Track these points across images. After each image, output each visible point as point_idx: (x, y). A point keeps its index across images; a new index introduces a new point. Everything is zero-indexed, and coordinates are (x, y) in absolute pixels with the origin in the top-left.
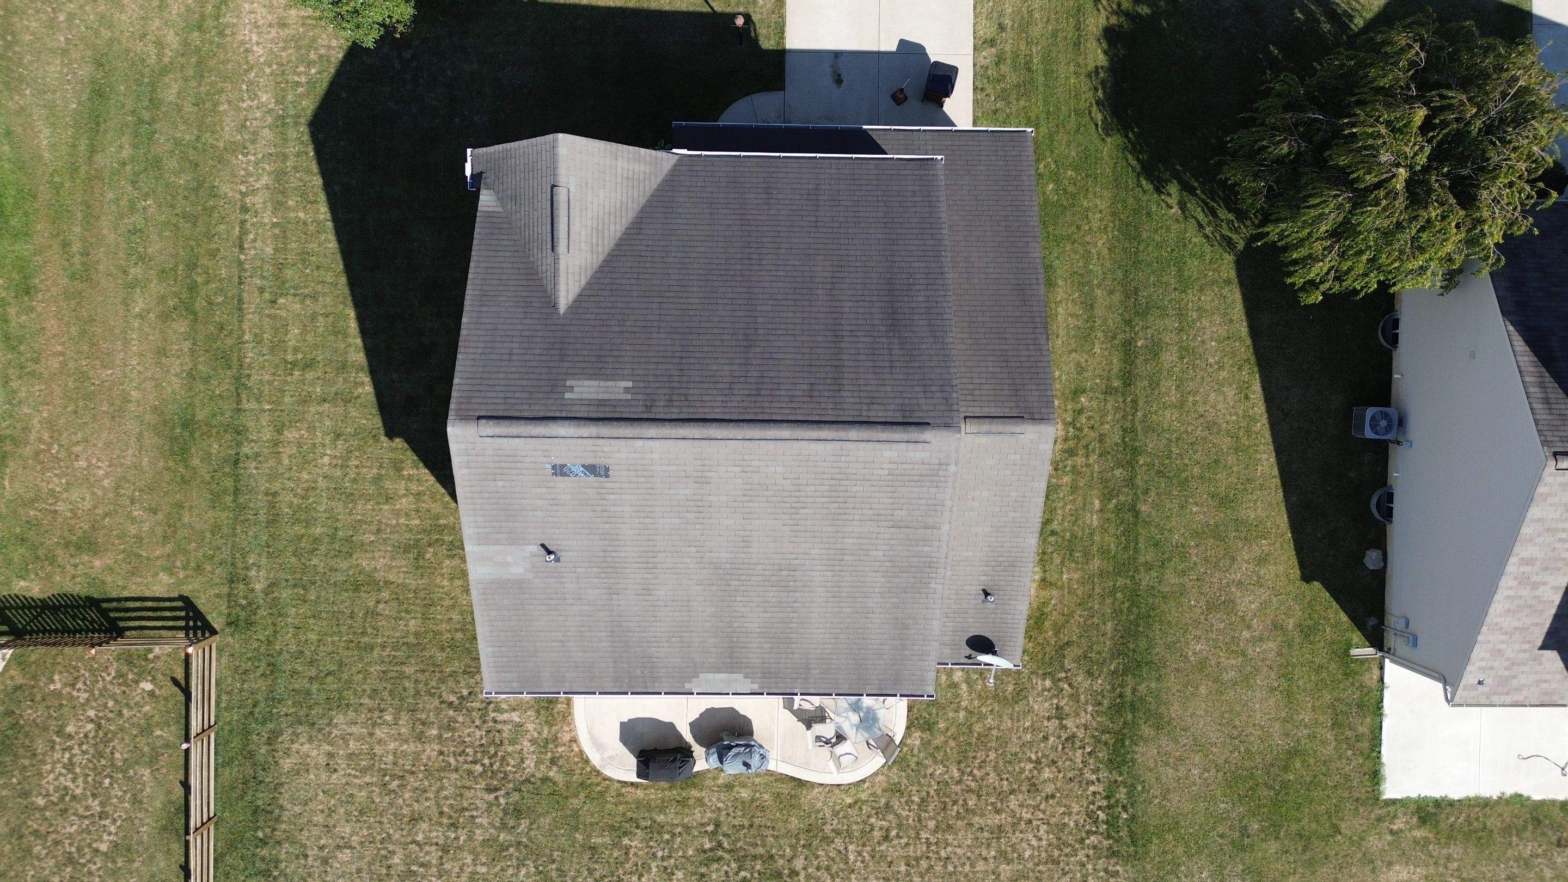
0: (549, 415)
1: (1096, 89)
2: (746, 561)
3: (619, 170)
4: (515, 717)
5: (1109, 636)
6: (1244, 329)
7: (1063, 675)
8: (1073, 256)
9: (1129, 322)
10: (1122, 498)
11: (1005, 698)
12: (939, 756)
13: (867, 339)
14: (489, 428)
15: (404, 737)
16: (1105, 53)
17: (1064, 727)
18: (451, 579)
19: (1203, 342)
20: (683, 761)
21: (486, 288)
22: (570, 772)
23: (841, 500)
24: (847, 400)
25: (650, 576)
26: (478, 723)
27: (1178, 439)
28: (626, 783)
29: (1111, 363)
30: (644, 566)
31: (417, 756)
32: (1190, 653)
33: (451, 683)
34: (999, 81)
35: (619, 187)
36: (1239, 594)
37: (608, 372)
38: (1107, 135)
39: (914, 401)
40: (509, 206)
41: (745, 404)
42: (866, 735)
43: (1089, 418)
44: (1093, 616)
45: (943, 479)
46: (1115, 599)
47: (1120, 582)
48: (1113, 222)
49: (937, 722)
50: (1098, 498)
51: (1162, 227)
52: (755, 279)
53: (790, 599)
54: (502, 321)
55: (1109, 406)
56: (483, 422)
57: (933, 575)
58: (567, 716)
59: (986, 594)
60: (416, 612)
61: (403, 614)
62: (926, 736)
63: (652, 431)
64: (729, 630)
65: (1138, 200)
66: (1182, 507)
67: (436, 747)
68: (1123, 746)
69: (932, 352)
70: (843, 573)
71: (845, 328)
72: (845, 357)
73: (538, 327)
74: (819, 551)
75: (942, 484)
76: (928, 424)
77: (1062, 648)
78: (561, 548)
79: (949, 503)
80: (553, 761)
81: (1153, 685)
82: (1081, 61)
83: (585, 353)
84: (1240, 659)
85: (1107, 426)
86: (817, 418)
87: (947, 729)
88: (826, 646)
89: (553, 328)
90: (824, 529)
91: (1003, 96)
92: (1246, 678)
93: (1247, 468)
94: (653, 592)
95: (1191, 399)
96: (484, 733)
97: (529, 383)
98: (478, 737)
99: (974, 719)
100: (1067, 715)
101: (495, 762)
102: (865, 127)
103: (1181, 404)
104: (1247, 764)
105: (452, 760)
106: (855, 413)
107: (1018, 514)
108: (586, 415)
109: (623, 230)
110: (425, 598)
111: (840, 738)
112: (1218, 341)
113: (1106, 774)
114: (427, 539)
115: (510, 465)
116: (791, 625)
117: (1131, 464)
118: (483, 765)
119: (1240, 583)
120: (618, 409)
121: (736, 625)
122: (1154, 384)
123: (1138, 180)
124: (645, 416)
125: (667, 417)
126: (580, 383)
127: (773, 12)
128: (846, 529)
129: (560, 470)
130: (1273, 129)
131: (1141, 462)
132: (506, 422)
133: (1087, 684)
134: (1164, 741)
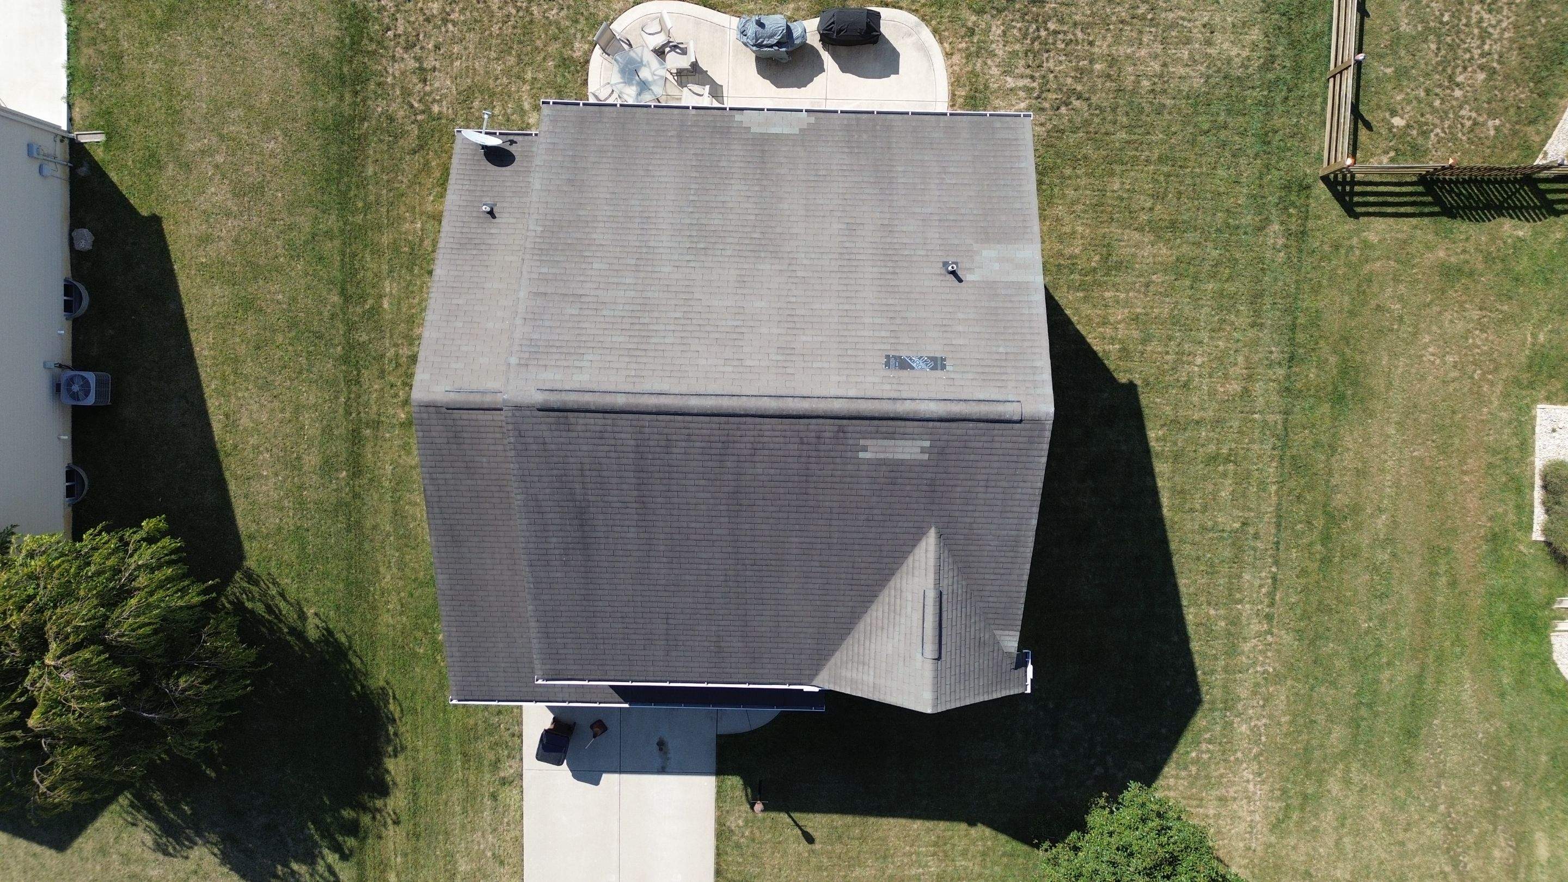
0: (947, 424)
1: (396, 734)
2: (742, 260)
3: (872, 673)
4: (1010, 82)
5: (370, 160)
6: (232, 487)
7: (419, 117)
8: (417, 566)
9: (356, 496)
10: (359, 310)
11: (482, 93)
12: (553, 30)
13: (610, 499)
14: (1010, 411)
15: (1129, 61)
16: (388, 771)
17: (418, 59)
18: (1074, 232)
19: (276, 475)
20: (830, 30)
21: (1012, 554)
22: (952, 20)
23: (637, 327)
24: (629, 436)
25: (847, 245)
26: (1051, 76)
27: (300, 373)
28: (894, 7)
29: (373, 454)
30: (853, 257)
31: (1117, 41)
32: (280, 139)
33: (1078, 120)
34: (496, 744)
35: (873, 655)
36: (229, 203)
37: (884, 468)
38: (383, 689)
39: (556, 433)
40: (987, 636)
41: (739, 433)
42: (632, 54)
43: (396, 396)
44: (388, 181)
45: (524, 349)
46: (364, 200)
47: (359, 219)
48: (375, 600)
49: (555, 67)
50: (384, 310)
51: (324, 594)
52: (730, 562)
53: (697, 216)
54: (996, 521)
55: (375, 408)
56: (1016, 418)
57: (538, 240)
58: (955, 82)
59: (491, 213)
60: (1113, 198)
61: (1125, 195)
62: (567, 53)
63: (837, 406)
64: (765, 183)
65: (349, 622)
66: (294, 299)
67: (1096, 50)
68: (352, 37)
69: (538, 485)
70: (637, 244)
71: (634, 511)
72: (634, 481)
73: (957, 514)
74: (664, 269)
75: (525, 342)
76: (539, 410)
77: (421, 147)
78: (941, 278)
79: (519, 321)
80: (971, 32)
81: (320, 104)
82: (412, 764)
83: (908, 488)
84: (225, 131)
85: (376, 387)
86: (661, 417)
87: (544, 59)
88: (659, 162)
89: (942, 513)
90: (656, 295)
91: (492, 729)
92: (218, 110)
93: (225, 341)
94: (844, 226)
95: (288, 415)
96: (1045, 64)
97: (967, 457)
98: (1051, 61)
99: (516, 70)
100: (414, 73)
101: (1034, 32)
102: (627, 705)
103: (298, 409)
104: (212, 14)
105: (1080, 35)
106: (620, 423)
107: (455, 302)
108: (908, 423)
109: (869, 612)
110: (1102, 212)
111: (660, 53)
112: (262, 476)
113: (371, 5)
114: (1098, 277)
115: (991, 370)
116: (697, 187)
117: (350, 346)
118: (1047, 29)
119: (228, 214)
120: (873, 429)
121: (757, 188)
122: (327, 431)
123: (350, 643)
124: (845, 422)
125: (821, 421)
126: (913, 457)
127: (728, 812)
128: (632, 294)
129: (937, 363)
130: (199, 701)
131: (339, 348)
132: (992, 417)
133: (394, 106)
134: (306, 41)
